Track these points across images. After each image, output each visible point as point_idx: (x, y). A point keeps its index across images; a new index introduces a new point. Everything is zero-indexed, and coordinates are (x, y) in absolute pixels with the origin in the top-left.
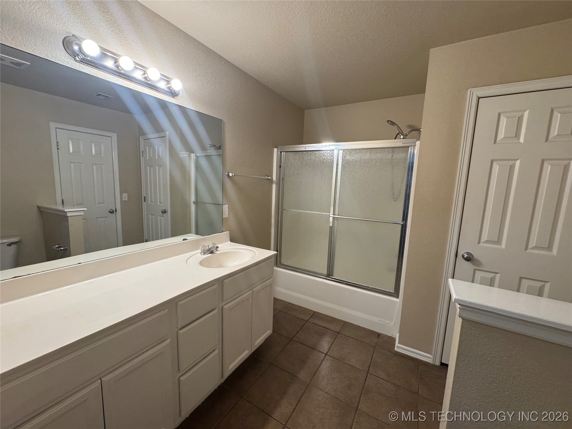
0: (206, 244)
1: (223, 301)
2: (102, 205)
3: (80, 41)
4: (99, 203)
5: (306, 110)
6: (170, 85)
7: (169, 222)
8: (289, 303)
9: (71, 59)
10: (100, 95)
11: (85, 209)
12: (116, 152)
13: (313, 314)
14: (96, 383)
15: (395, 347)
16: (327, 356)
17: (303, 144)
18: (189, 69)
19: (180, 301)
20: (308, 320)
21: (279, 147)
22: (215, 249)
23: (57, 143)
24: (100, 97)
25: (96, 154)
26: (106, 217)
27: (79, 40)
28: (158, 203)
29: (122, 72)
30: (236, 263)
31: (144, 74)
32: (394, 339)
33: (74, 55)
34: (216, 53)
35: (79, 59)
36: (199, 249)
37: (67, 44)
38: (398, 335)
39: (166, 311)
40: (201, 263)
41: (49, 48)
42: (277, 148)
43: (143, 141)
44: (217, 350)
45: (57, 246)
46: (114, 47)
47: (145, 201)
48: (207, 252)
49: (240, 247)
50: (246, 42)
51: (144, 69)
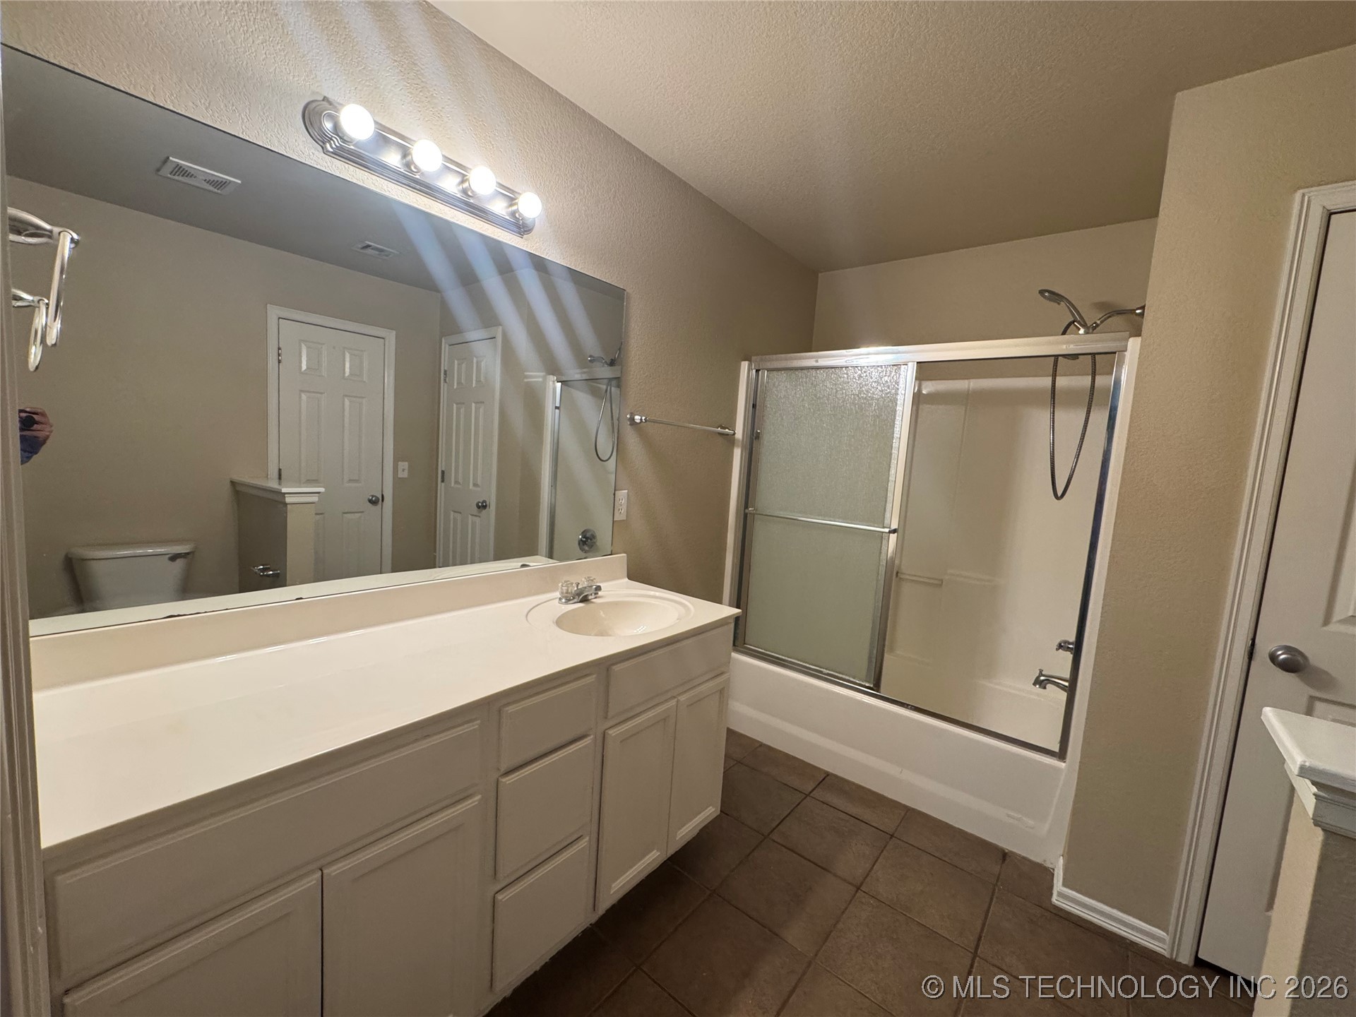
0: (574, 579)
1: (606, 718)
2: (357, 485)
3: (337, 110)
4: (350, 481)
5: (821, 272)
6: (514, 208)
7: (492, 529)
8: (761, 745)
9: (316, 149)
10: (368, 246)
11: (322, 490)
12: (392, 372)
13: (824, 779)
14: (310, 879)
15: (1052, 894)
16: (859, 891)
17: (811, 351)
18: (558, 172)
19: (508, 704)
20: (811, 792)
21: (753, 358)
22: (593, 591)
23: (279, 349)
24: (369, 251)
25: (351, 374)
26: (362, 512)
27: (336, 107)
28: (471, 486)
29: (417, 177)
30: (640, 630)
31: (463, 182)
32: (1049, 873)
33: (321, 139)
34: (620, 137)
35: (332, 148)
36: (558, 590)
37: (312, 116)
38: (1061, 861)
39: (477, 726)
40: (561, 622)
41: (275, 125)
42: (747, 358)
43: (449, 348)
44: (587, 839)
45: (262, 567)
46: (404, 121)
47: (443, 481)
48: (574, 598)
49: (652, 593)
50: (692, 105)
51: (462, 172)
